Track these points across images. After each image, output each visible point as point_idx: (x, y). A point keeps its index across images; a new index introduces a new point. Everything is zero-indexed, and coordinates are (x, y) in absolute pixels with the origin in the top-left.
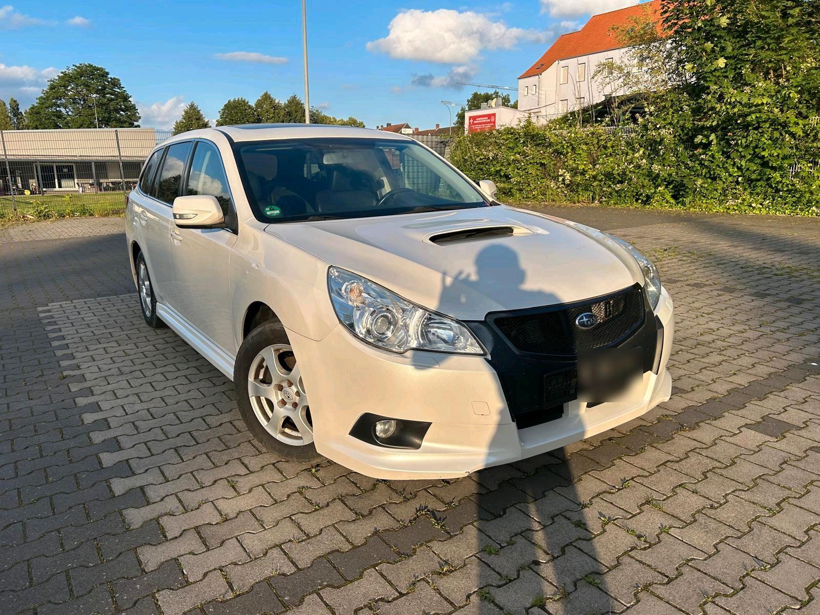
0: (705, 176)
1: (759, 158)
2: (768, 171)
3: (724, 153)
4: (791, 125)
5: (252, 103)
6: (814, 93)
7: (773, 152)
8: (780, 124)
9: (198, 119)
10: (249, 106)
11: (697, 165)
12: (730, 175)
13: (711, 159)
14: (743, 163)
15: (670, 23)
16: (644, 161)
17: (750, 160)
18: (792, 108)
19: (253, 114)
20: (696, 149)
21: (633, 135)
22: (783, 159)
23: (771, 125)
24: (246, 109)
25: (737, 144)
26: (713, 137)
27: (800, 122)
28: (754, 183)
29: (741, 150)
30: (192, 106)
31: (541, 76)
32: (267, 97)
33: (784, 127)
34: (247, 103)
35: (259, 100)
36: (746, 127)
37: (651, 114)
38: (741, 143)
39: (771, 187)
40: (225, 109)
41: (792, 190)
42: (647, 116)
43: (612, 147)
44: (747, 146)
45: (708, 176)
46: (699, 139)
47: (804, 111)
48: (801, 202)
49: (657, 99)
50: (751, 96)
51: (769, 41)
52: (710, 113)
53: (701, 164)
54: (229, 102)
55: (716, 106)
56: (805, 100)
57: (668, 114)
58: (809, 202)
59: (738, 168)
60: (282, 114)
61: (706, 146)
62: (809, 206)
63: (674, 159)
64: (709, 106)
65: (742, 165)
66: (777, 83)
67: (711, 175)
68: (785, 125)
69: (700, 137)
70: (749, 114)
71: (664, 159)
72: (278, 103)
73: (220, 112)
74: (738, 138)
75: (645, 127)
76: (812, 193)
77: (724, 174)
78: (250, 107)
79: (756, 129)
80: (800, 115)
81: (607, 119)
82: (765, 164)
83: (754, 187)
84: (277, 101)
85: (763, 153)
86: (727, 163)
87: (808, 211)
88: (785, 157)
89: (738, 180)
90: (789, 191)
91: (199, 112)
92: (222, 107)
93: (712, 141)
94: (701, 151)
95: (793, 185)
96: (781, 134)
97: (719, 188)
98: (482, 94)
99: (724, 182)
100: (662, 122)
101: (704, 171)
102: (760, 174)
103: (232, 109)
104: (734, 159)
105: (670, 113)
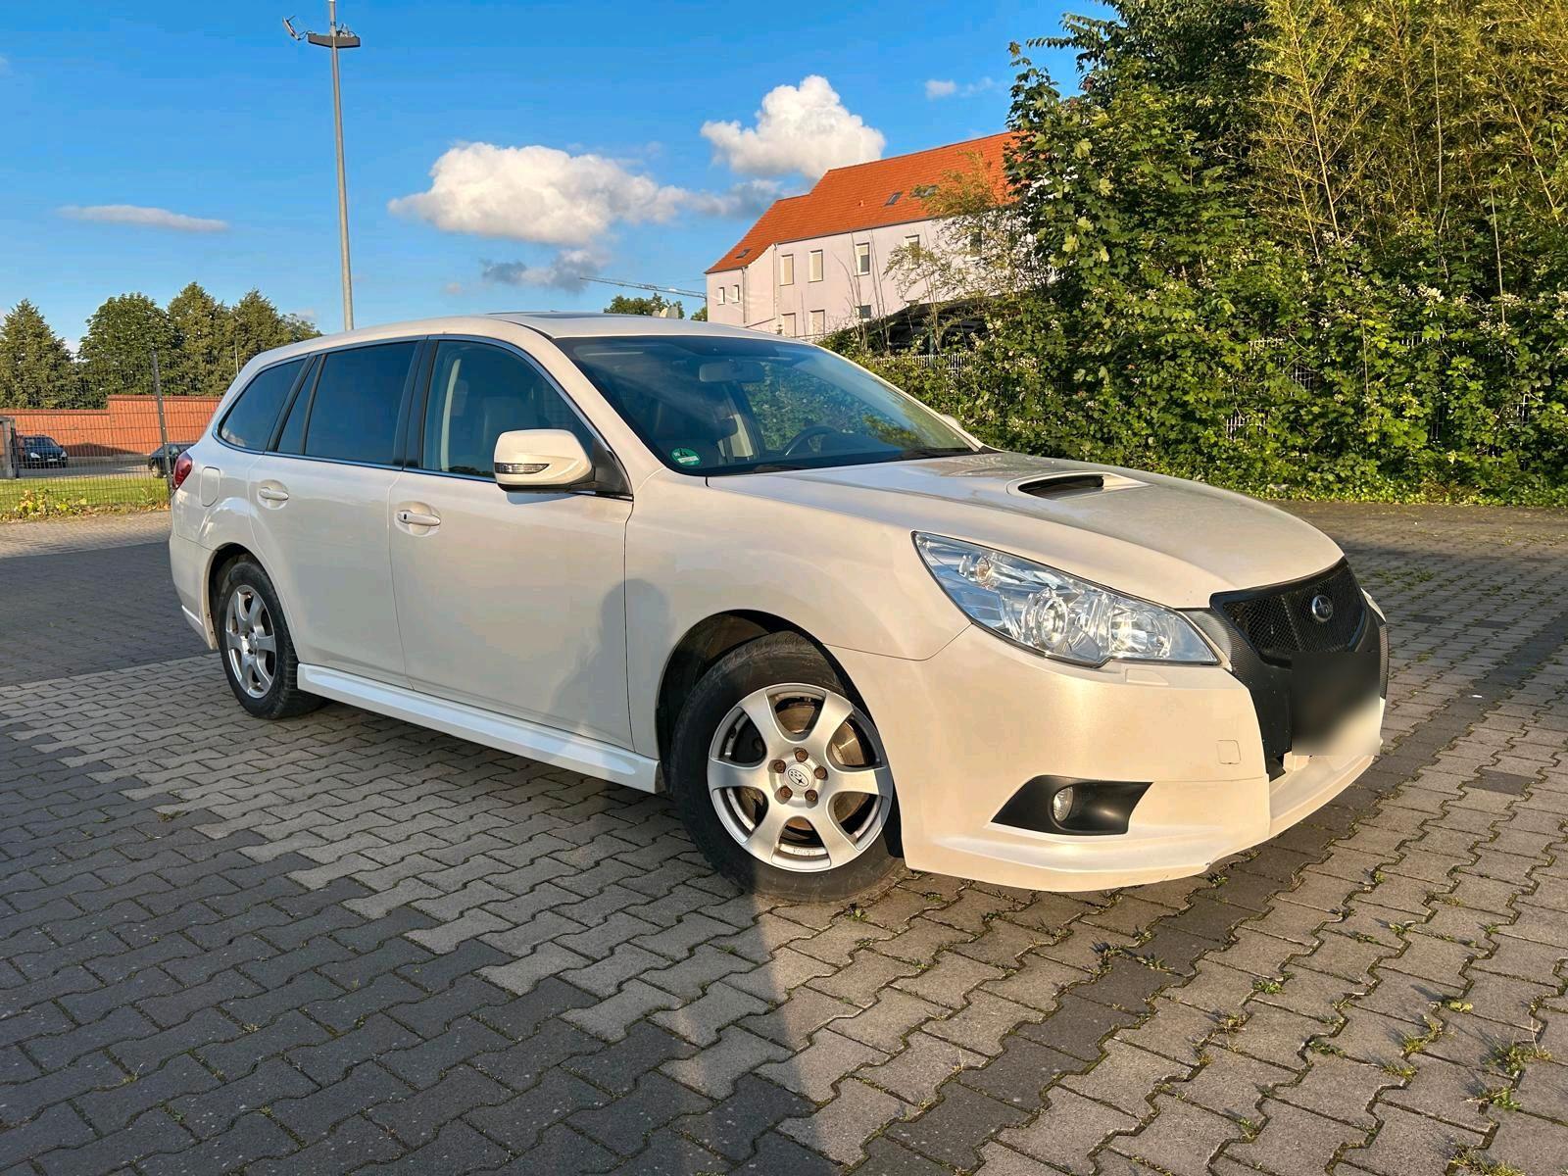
0: (1094, 436)
1: (1178, 405)
2: (1195, 428)
3: (1122, 398)
4: (1224, 352)
5: (163, 305)
6: (1256, 302)
7: (1200, 395)
8: (1207, 351)
9: (39, 335)
10: (157, 310)
11: (1080, 418)
12: (1135, 434)
13: (1102, 408)
14: (1154, 414)
15: (1018, 185)
16: (991, 412)
17: (1164, 410)
18: (1222, 326)
19: (166, 326)
20: (1077, 393)
21: (968, 369)
22: (1215, 407)
23: (1193, 352)
24: (149, 317)
25: (1143, 383)
26: (1103, 372)
27: (1239, 348)
28: (1173, 446)
29: (1149, 392)
30: (25, 309)
31: (746, 271)
32: (194, 294)
33: (1212, 357)
34: (152, 304)
35: (177, 300)
36: (1155, 355)
37: (997, 334)
38: (1151, 381)
39: (1200, 452)
40: (102, 316)
41: (1234, 457)
42: (993, 337)
43: (932, 388)
44: (1159, 387)
45: (1099, 436)
46: (1080, 375)
47: (1240, 330)
48: (1250, 476)
49: (1006, 308)
50: (1158, 302)
51: (1178, 219)
52: (1096, 331)
53: (1089, 418)
54: (110, 302)
55: (1104, 321)
56: (1243, 313)
57: (1024, 333)
58: (1263, 475)
59: (1146, 421)
60: (229, 328)
61: (1093, 387)
62: (1264, 482)
63: (1039, 408)
64: (1095, 320)
65: (1152, 418)
66: (1195, 286)
67: (1103, 434)
68: (1215, 353)
69: (1083, 371)
70: (1163, 333)
71: (1024, 408)
72: (221, 306)
73: (89, 321)
74: (1144, 374)
75: (988, 355)
76: (1265, 462)
77: (1124, 433)
78: (157, 312)
79: (1173, 358)
80: (1234, 336)
81: (918, 342)
82: (1188, 416)
83: (1174, 454)
84: (217, 303)
85: (1186, 398)
86: (1129, 414)
87: (1264, 490)
88: (1218, 404)
89: (1147, 443)
90: (1230, 459)
91: (40, 321)
92: (96, 311)
93: (1103, 379)
94: (1083, 394)
95: (1235, 450)
96: (1210, 368)
97: (1118, 456)
98: (632, 299)
99: (1125, 447)
100: (1016, 346)
101: (1092, 428)
102: (1181, 432)
103: (118, 315)
104: (1139, 407)
105: (1029, 332)
